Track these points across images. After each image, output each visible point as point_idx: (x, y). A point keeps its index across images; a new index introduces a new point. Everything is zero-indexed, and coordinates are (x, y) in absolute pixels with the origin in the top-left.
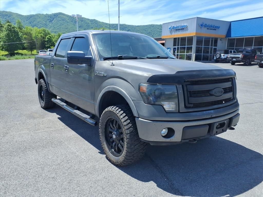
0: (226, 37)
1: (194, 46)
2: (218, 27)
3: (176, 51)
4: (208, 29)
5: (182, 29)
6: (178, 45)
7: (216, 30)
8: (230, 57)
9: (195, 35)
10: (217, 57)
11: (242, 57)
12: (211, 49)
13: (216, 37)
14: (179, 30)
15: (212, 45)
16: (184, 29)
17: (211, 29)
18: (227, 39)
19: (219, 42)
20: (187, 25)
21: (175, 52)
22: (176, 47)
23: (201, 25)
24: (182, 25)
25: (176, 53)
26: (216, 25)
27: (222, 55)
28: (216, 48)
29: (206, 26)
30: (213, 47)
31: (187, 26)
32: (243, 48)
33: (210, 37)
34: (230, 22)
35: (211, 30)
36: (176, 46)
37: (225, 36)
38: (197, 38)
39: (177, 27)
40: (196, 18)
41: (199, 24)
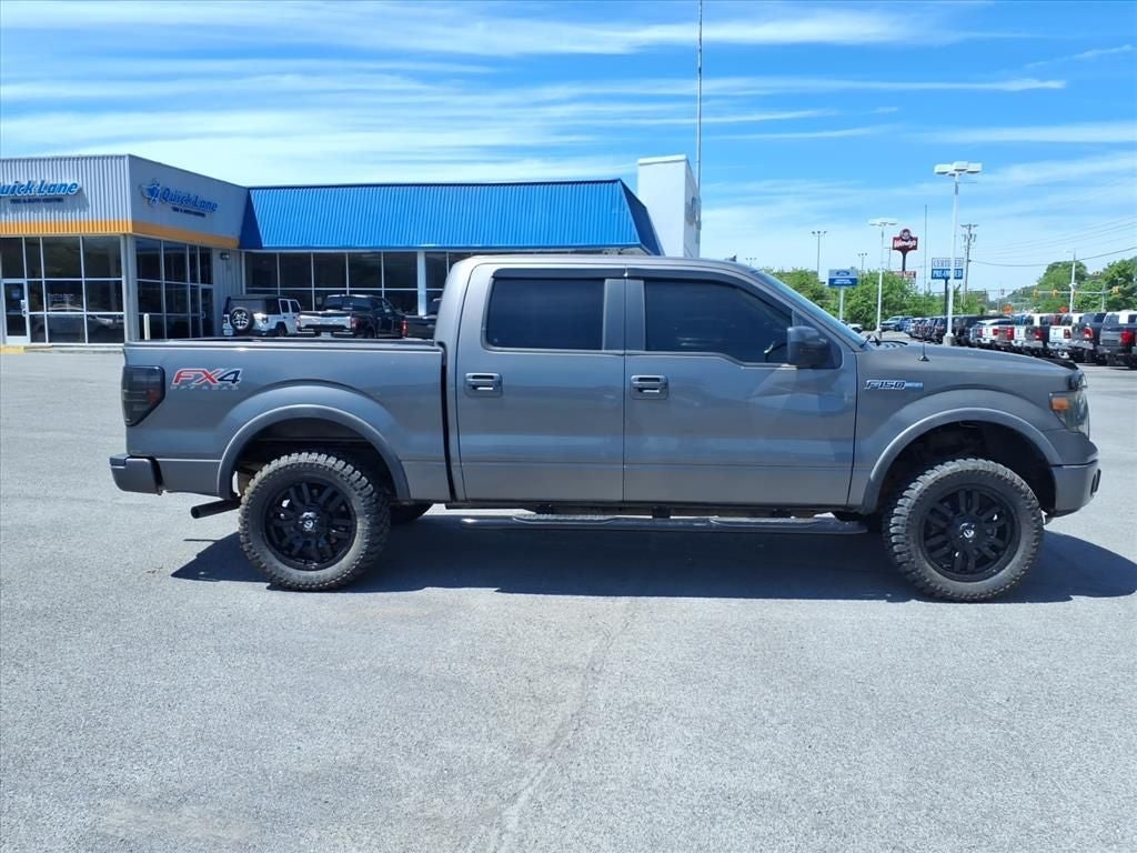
0: (240, 247)
1: (128, 281)
2: (212, 207)
3: (25, 302)
4: (176, 209)
5: (47, 200)
6: (34, 273)
7: (203, 215)
8: (308, 326)
9: (130, 231)
10: (240, 327)
11: (354, 325)
12: (194, 292)
13: (207, 243)
14: (30, 201)
15: (194, 279)
16: (59, 200)
17: (186, 212)
18: (243, 254)
19: (217, 265)
20: (80, 184)
21: (18, 307)
22: (24, 281)
23: (152, 192)
24: (50, 180)
25: (27, 308)
26: (205, 196)
27: (259, 316)
28: (210, 290)
29: (167, 196)
30: (201, 286)
31: (81, 190)
32: (345, 292)
33: (184, 242)
34: (244, 188)
35: (187, 215)
36: (23, 277)
37: (238, 242)
38: (138, 242)
39: (17, 187)
40: (122, 157)
41: (140, 186)
